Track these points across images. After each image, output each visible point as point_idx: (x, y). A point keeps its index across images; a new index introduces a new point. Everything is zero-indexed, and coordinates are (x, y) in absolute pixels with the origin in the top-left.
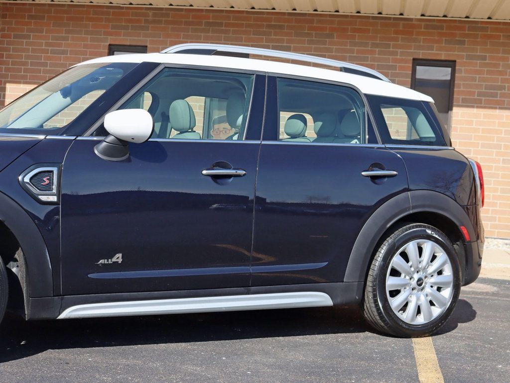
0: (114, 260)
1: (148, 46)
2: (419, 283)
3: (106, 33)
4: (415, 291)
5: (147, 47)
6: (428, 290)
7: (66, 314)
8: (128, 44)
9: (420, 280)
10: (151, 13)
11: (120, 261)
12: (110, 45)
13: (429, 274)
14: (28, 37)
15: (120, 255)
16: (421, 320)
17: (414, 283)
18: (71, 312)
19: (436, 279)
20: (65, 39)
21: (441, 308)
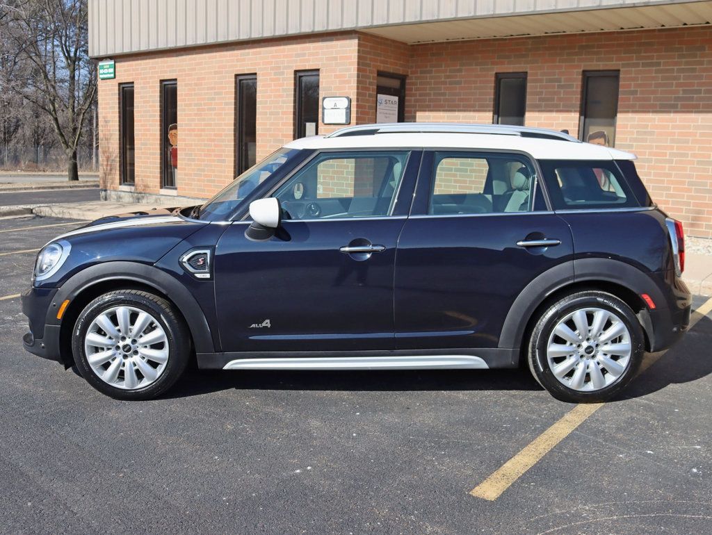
0: (264, 324)
1: (529, 71)
2: (588, 350)
3: (493, 63)
4: (584, 359)
5: (527, 72)
6: (600, 357)
7: (229, 366)
8: (511, 71)
9: (589, 347)
10: (530, 42)
11: (269, 325)
12: (496, 73)
13: (602, 342)
14: (430, 72)
15: (268, 321)
16: (590, 387)
17: (582, 350)
18: (232, 365)
19: (610, 347)
20: (460, 71)
21: (615, 376)
